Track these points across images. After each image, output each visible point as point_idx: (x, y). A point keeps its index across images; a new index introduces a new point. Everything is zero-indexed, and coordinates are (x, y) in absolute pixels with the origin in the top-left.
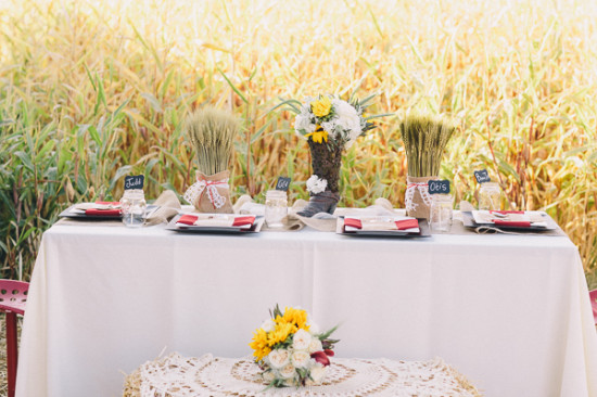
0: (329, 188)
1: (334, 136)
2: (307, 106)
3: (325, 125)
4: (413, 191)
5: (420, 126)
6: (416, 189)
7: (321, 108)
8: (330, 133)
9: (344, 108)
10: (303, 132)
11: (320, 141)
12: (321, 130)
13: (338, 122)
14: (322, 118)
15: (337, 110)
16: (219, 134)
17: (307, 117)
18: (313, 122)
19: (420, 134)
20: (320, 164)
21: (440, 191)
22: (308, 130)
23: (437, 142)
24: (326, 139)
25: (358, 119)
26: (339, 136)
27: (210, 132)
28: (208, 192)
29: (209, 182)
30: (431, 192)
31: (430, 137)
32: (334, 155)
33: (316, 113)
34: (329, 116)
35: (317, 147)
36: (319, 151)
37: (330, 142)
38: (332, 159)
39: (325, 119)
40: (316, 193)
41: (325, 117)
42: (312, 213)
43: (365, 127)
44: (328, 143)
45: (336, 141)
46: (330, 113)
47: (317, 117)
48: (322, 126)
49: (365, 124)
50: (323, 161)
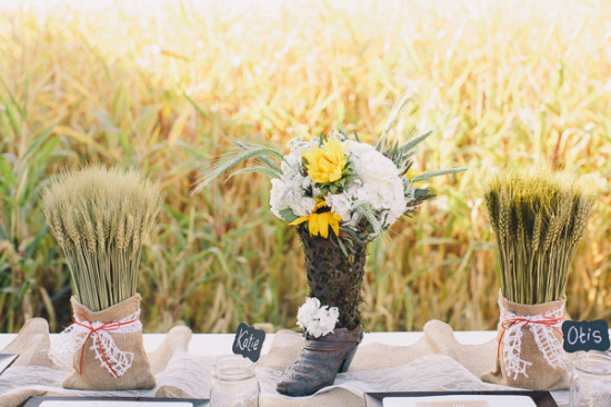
0: (343, 322)
1: (352, 223)
2: (293, 158)
3: (333, 200)
4: (519, 334)
5: (537, 201)
6: (526, 328)
7: (324, 165)
8: (345, 218)
9: (371, 162)
10: (288, 212)
11: (325, 234)
12: (326, 209)
13: (361, 194)
14: (327, 186)
15: (357, 166)
16: (109, 229)
17: (297, 186)
18: (309, 193)
19: (539, 219)
20: (325, 276)
21: (589, 346)
22: (298, 211)
23: (569, 231)
24: (336, 229)
25: (399, 183)
26: (364, 225)
27: (89, 225)
28: (94, 347)
29: (97, 325)
30: (568, 348)
31: (557, 224)
32: (352, 259)
33: (314, 176)
34: (342, 183)
35: (318, 245)
36: (322, 251)
37: (345, 235)
38: (349, 266)
39: (334, 189)
40: (317, 336)
41: (333, 183)
42: (311, 380)
43: (412, 198)
44: (340, 237)
45: (357, 232)
46: (344, 176)
47: (318, 185)
48: (327, 203)
49: (413, 193)
50: (329, 272)
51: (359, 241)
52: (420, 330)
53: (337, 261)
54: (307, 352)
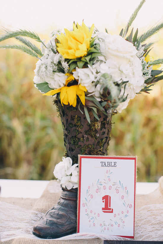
1: (97, 92)
2: (49, 40)
3: (80, 73)
7: (72, 44)
8: (91, 89)
10: (45, 86)
11: (74, 103)
12: (74, 83)
13: (103, 68)
14: (74, 62)
15: (102, 47)
17: (49, 61)
20: (76, 140)
22: (53, 84)
24: (83, 99)
25: (138, 64)
26: (106, 94)
32: (98, 125)
34: (88, 59)
35: (70, 113)
36: (73, 119)
37: (90, 104)
38: (96, 131)
39: (80, 64)
40: (69, 188)
41: (80, 59)
42: (62, 225)
43: (149, 76)
44: (87, 106)
45: (101, 102)
46: (90, 53)
47: (66, 60)
48: (75, 76)
49: (150, 72)
50: (79, 136)
51: (102, 109)
52: (156, 181)
53: (86, 128)
54: (62, 201)
